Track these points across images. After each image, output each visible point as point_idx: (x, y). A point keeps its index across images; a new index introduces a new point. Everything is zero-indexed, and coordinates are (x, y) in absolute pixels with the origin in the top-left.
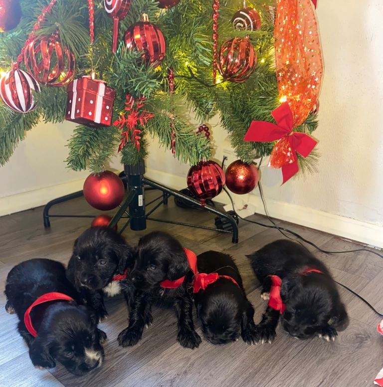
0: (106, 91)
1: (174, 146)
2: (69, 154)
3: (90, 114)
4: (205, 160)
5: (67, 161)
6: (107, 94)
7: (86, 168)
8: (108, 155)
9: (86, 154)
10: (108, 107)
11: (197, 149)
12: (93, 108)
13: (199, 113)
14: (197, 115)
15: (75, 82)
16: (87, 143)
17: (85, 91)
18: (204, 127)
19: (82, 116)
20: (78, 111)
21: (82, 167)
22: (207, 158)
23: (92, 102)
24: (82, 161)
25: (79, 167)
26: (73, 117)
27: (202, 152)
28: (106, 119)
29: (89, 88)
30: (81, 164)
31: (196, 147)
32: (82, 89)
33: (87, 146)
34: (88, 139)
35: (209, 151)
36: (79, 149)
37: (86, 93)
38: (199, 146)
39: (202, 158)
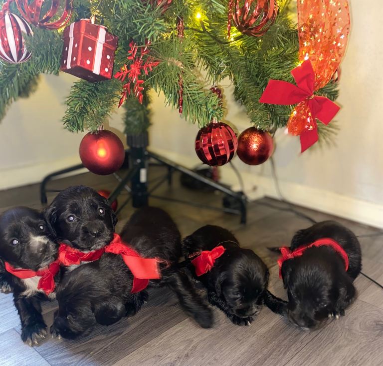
0: (107, 37)
1: (182, 105)
2: (66, 112)
3: (88, 62)
4: (215, 121)
5: (62, 121)
6: (107, 41)
7: (84, 129)
8: (107, 111)
9: (83, 111)
10: (108, 57)
11: (207, 108)
12: (92, 56)
13: (211, 73)
14: (208, 75)
15: (72, 25)
16: (85, 99)
17: (83, 35)
18: (215, 88)
19: (79, 65)
20: (75, 59)
21: (80, 128)
22: (218, 118)
23: (90, 49)
24: (80, 122)
25: (76, 128)
26: (69, 66)
27: (212, 112)
28: (107, 70)
29: (87, 32)
30: (78, 125)
31: (206, 106)
32: (80, 33)
33: (85, 103)
34: (86, 96)
35: (221, 110)
36: (76, 106)
37: (84, 38)
38: (209, 105)
39: (212, 119)
